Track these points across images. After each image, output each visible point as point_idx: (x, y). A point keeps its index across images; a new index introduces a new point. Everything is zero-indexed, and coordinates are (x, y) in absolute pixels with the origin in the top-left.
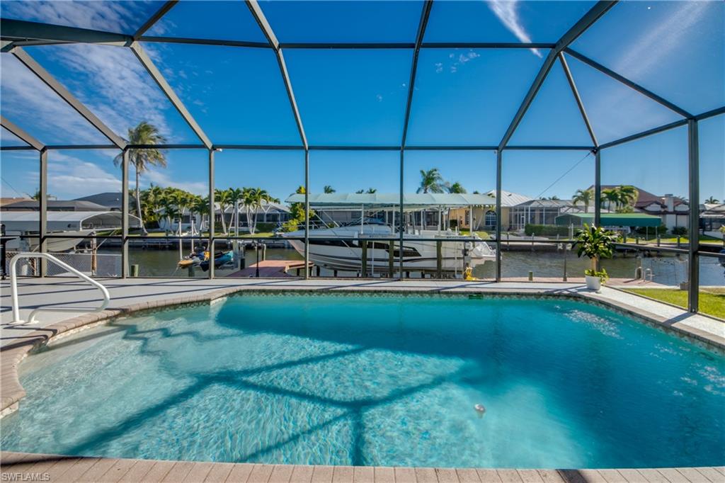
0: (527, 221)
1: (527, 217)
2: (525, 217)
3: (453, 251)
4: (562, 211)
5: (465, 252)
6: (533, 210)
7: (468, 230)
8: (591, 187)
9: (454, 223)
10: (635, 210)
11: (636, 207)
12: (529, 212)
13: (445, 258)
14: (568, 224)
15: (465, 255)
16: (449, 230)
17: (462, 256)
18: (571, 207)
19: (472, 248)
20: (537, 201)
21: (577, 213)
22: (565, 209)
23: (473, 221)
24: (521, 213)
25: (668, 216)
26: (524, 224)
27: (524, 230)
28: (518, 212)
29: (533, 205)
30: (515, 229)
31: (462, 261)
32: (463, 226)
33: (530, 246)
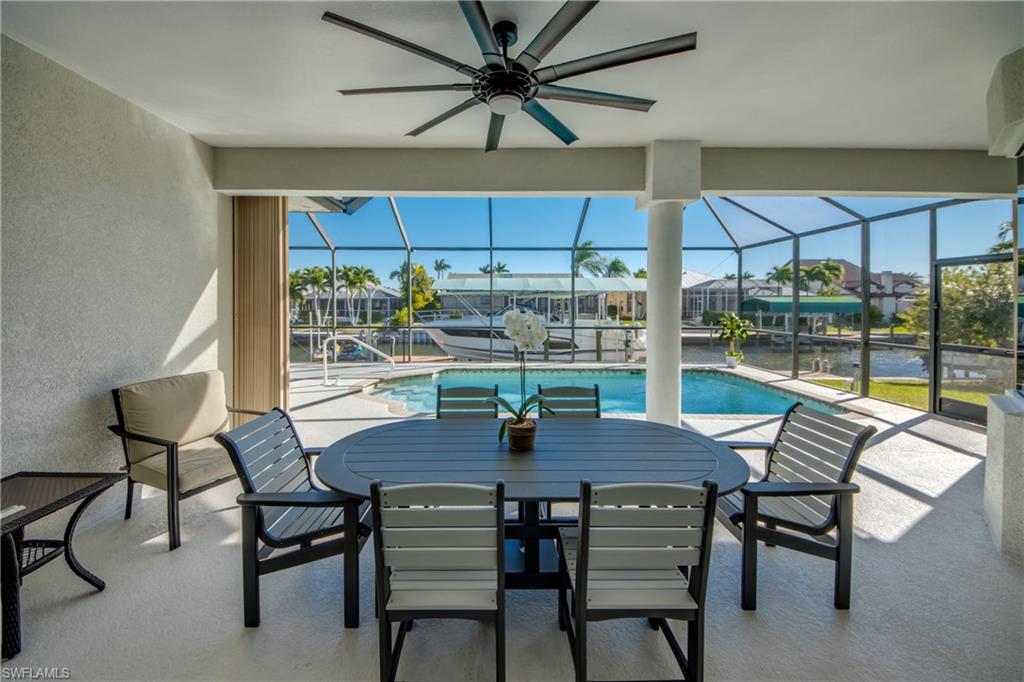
0: (705, 308)
1: (705, 301)
2: (702, 302)
3: (614, 342)
4: (751, 293)
5: (627, 343)
6: (713, 293)
7: (630, 319)
8: (789, 263)
9: (612, 311)
10: (843, 291)
11: (845, 288)
12: (708, 296)
13: (605, 351)
14: (756, 310)
15: (627, 346)
16: (609, 319)
17: (624, 348)
18: (761, 288)
19: (634, 338)
20: (718, 281)
21: (769, 296)
22: (755, 291)
23: (637, 307)
24: (698, 296)
25: (885, 299)
26: (702, 311)
27: (701, 318)
28: (694, 296)
29: (712, 286)
30: (690, 317)
31: (624, 353)
32: (625, 313)
33: (708, 339)
